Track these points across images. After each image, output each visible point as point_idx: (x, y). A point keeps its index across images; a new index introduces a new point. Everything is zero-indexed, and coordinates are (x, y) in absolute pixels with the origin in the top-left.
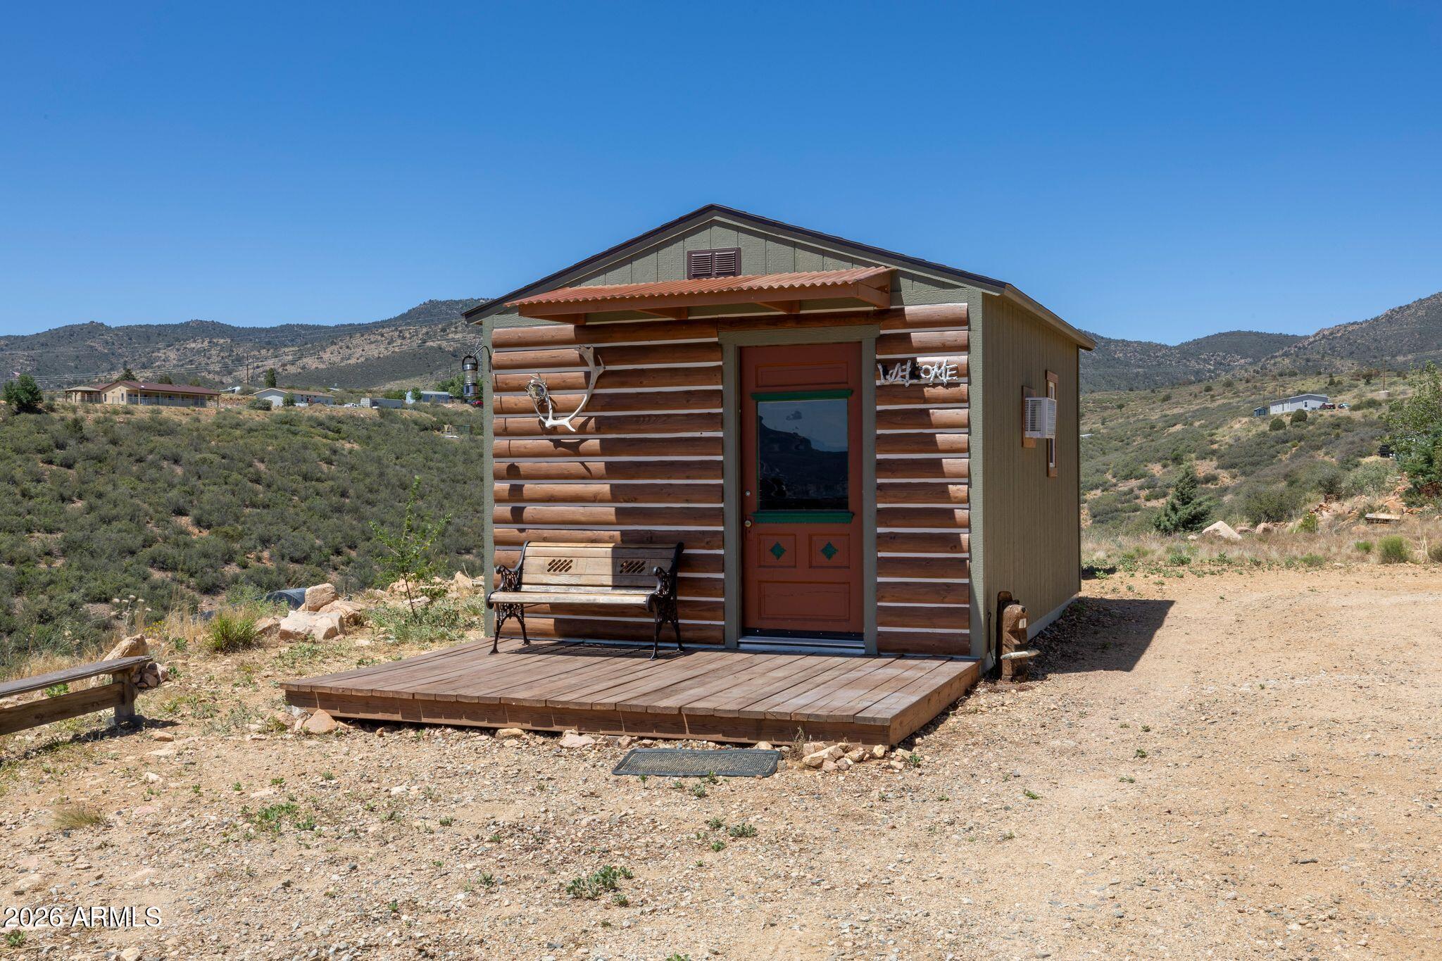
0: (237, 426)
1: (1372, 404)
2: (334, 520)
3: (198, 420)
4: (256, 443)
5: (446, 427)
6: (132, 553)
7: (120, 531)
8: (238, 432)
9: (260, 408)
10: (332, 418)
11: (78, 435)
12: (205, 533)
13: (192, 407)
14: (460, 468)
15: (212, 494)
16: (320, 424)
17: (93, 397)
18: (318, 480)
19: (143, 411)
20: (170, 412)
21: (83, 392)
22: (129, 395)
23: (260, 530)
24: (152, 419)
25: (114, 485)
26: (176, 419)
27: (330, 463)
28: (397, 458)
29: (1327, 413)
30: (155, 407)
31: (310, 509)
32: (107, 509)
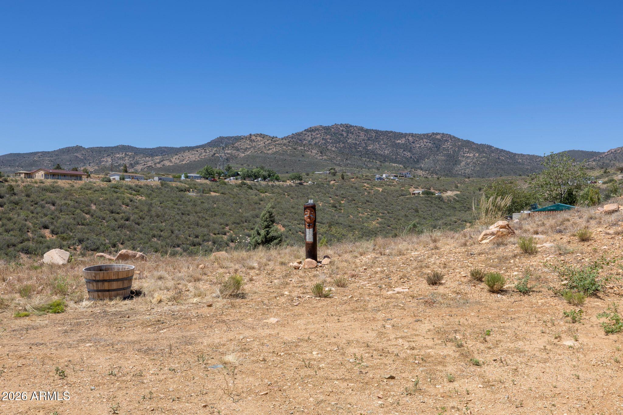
0: (90, 189)
3: (73, 186)
4: (95, 196)
6: (14, 245)
7: (11, 235)
8: (89, 192)
9: (106, 181)
10: (137, 186)
11: (12, 192)
12: (55, 237)
13: (73, 180)
15: (65, 219)
16: (131, 188)
17: (29, 175)
18: (118, 213)
19: (49, 182)
20: (62, 183)
21: (25, 173)
22: (45, 175)
23: (79, 235)
24: (51, 185)
25: (18, 215)
26: (63, 185)
27: (127, 205)
28: (161, 204)
30: (55, 180)
31: (108, 226)
32: (10, 225)
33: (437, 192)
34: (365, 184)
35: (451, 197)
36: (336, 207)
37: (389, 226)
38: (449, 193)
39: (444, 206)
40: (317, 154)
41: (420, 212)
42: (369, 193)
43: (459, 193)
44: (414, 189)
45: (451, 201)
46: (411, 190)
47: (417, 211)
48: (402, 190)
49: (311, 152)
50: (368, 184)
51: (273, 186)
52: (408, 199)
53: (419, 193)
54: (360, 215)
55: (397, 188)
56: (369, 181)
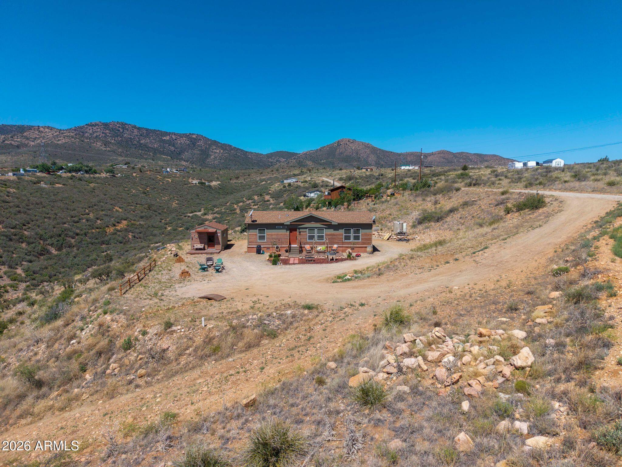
1: (306, 182)
2: (19, 216)
5: (42, 183)
10: (1, 180)
14: (53, 197)
18: (8, 202)
27: (8, 196)
29: (296, 183)
33: (206, 182)
34: (158, 176)
35: (216, 185)
36: (145, 193)
37: (184, 206)
38: (214, 183)
39: (213, 192)
40: (101, 146)
41: (200, 197)
42: (163, 183)
43: (219, 182)
44: (192, 180)
45: (216, 188)
46: (190, 180)
47: (198, 196)
48: (184, 181)
49: (96, 144)
50: (160, 176)
51: (94, 178)
52: (190, 187)
53: (196, 183)
54: (163, 198)
55: (181, 179)
56: (160, 174)
